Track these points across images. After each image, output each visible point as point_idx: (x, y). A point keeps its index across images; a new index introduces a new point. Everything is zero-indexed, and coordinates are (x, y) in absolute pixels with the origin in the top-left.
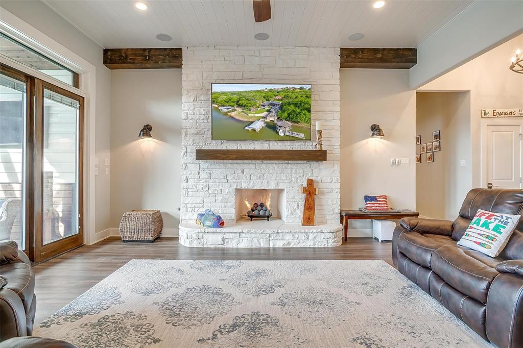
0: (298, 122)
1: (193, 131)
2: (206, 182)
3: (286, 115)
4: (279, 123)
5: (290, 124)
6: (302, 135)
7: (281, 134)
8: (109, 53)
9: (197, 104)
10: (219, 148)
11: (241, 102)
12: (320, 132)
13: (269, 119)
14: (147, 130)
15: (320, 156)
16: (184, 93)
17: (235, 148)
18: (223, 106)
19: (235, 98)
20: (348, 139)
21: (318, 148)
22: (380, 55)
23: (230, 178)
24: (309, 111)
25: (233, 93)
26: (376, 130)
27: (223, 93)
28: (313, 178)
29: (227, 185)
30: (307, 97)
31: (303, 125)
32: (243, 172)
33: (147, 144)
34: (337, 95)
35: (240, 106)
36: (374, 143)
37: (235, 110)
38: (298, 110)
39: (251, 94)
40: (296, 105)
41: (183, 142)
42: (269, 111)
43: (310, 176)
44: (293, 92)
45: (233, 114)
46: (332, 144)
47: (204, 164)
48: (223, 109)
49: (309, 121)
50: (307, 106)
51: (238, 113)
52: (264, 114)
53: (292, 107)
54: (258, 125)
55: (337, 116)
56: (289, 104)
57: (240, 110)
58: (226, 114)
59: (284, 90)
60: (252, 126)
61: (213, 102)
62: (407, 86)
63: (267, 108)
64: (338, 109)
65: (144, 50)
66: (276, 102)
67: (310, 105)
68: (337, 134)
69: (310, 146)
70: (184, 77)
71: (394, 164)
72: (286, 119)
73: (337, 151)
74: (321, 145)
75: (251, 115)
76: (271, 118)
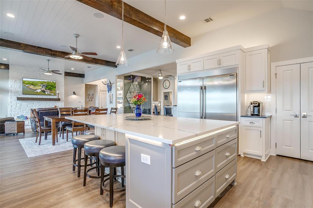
0: (52, 91)
2: (19, 107)
3: (48, 88)
4: (46, 91)
5: (49, 91)
6: (53, 94)
7: (46, 93)
9: (16, 83)
10: (25, 97)
11: (33, 84)
12: (58, 94)
13: (42, 89)
15: (59, 100)
16: (10, 79)
17: (30, 97)
18: (27, 84)
19: (31, 83)
20: (67, 95)
21: (58, 98)
22: (75, 75)
23: (28, 106)
24: (55, 88)
25: (30, 81)
26: (74, 93)
27: (27, 81)
28: (56, 106)
29: (28, 108)
30: (55, 84)
31: (53, 91)
32: (33, 104)
34: (63, 84)
35: (32, 85)
36: (74, 96)
37: (31, 86)
38: (52, 87)
39: (37, 82)
40: (51, 86)
41: (10, 94)
43: (55, 105)
44: (50, 82)
45: (30, 87)
46: (62, 97)
47: (19, 102)
48: (27, 86)
49: (55, 90)
50: (54, 86)
51: (32, 87)
52: (41, 88)
53: (50, 86)
54: (39, 91)
55: (63, 89)
56: (49, 85)
57: (32, 86)
58: (28, 87)
59: (47, 82)
60: (37, 91)
61: (23, 83)
62: (83, 83)
63: (42, 86)
64: (64, 87)
66: (45, 85)
67: (55, 86)
68: (63, 94)
69: (55, 97)
70: (10, 74)
71: (79, 102)
72: (48, 89)
73: (63, 98)
74: (59, 97)
75: (36, 88)
76: (43, 89)
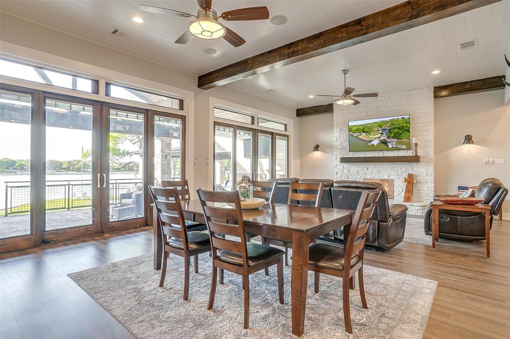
0: (401, 139)
1: (340, 147)
2: (347, 174)
3: (393, 135)
4: (388, 140)
5: (396, 140)
6: (404, 147)
7: (390, 146)
8: (299, 111)
9: (342, 132)
10: (354, 156)
11: (365, 130)
12: (416, 145)
13: (382, 138)
14: (317, 148)
15: (416, 159)
16: (335, 127)
17: (363, 156)
18: (355, 133)
19: (361, 128)
21: (414, 154)
22: (468, 87)
23: (360, 172)
24: (409, 131)
25: (360, 125)
27: (355, 126)
28: (413, 173)
29: (359, 176)
30: (407, 123)
31: (404, 140)
32: (367, 169)
33: (317, 154)
34: (432, 119)
35: (364, 132)
37: (361, 135)
38: (401, 132)
39: (371, 125)
40: (399, 129)
41: (335, 153)
42: (382, 134)
43: (410, 172)
44: (397, 121)
45: (360, 137)
46: (426, 151)
47: (346, 165)
48: (355, 135)
49: (408, 138)
50: (407, 128)
51: (363, 136)
52: (379, 136)
53: (397, 130)
54: (376, 142)
55: (432, 132)
56: (395, 128)
57: (364, 134)
58: (356, 137)
59: (391, 121)
60: (372, 143)
61: (349, 131)
62: (502, 103)
63: (380, 132)
64: (433, 127)
65: (315, 107)
66: (386, 128)
67: (409, 128)
68: (431, 144)
69: (410, 153)
70: (334, 119)
71: (487, 163)
72: (393, 137)
73: (432, 155)
74: (416, 153)
75: (371, 137)
76: (384, 138)
